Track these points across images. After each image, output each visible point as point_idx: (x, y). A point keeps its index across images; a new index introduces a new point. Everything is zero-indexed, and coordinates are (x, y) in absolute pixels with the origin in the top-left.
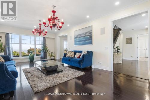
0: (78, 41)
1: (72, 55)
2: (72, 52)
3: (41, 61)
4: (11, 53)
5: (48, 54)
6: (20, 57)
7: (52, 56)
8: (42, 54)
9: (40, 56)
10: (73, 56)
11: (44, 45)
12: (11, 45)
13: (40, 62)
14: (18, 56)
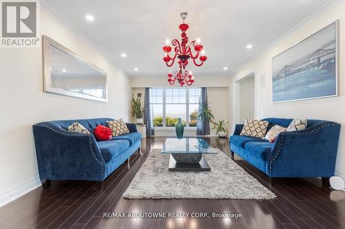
0: (282, 88)
1: (259, 130)
2: (262, 122)
3: (198, 138)
4: (151, 119)
5: (211, 125)
6: (164, 127)
7: (220, 129)
8: (200, 125)
9: (195, 128)
10: (260, 135)
11: (204, 104)
12: (151, 105)
13: (196, 140)
14: (161, 126)
